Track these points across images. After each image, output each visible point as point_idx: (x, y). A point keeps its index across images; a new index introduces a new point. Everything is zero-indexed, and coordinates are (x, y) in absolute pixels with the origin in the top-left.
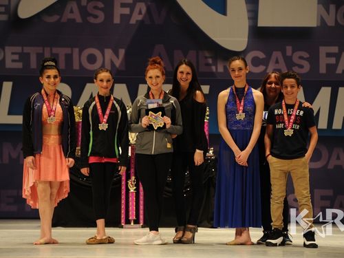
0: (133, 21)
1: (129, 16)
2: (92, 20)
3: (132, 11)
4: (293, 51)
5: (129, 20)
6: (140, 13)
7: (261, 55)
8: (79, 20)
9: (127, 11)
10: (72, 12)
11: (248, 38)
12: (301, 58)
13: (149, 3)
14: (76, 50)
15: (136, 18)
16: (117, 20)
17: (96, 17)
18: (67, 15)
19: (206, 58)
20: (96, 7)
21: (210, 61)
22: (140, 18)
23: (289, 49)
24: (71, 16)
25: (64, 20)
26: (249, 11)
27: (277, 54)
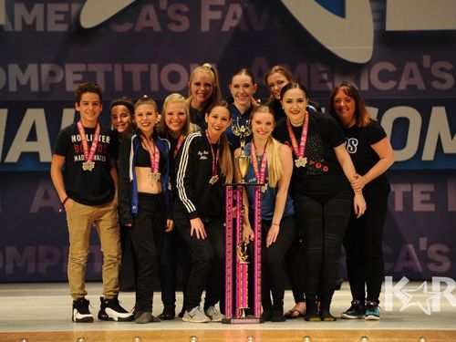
0: (225, 28)
1: (221, 22)
2: (173, 28)
3: (224, 16)
4: (432, 62)
5: (221, 26)
6: (235, 17)
7: (391, 67)
8: (157, 28)
9: (217, 15)
10: (148, 18)
11: (374, 45)
12: (442, 70)
13: (246, 5)
14: (154, 67)
15: (230, 23)
16: (205, 27)
17: (178, 23)
18: (143, 23)
19: (320, 72)
20: (178, 12)
21: (325, 76)
22: (235, 23)
23: (427, 59)
24: (147, 24)
25: (138, 28)
26: (374, 11)
27: (411, 66)
